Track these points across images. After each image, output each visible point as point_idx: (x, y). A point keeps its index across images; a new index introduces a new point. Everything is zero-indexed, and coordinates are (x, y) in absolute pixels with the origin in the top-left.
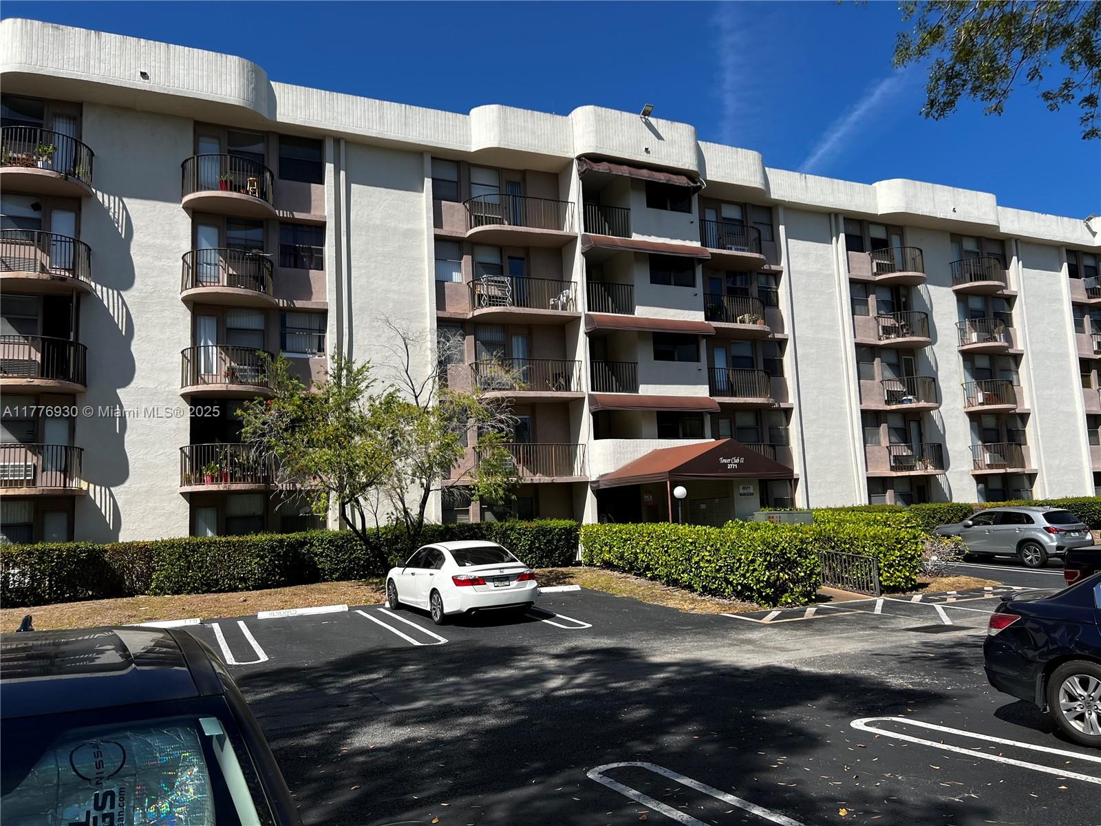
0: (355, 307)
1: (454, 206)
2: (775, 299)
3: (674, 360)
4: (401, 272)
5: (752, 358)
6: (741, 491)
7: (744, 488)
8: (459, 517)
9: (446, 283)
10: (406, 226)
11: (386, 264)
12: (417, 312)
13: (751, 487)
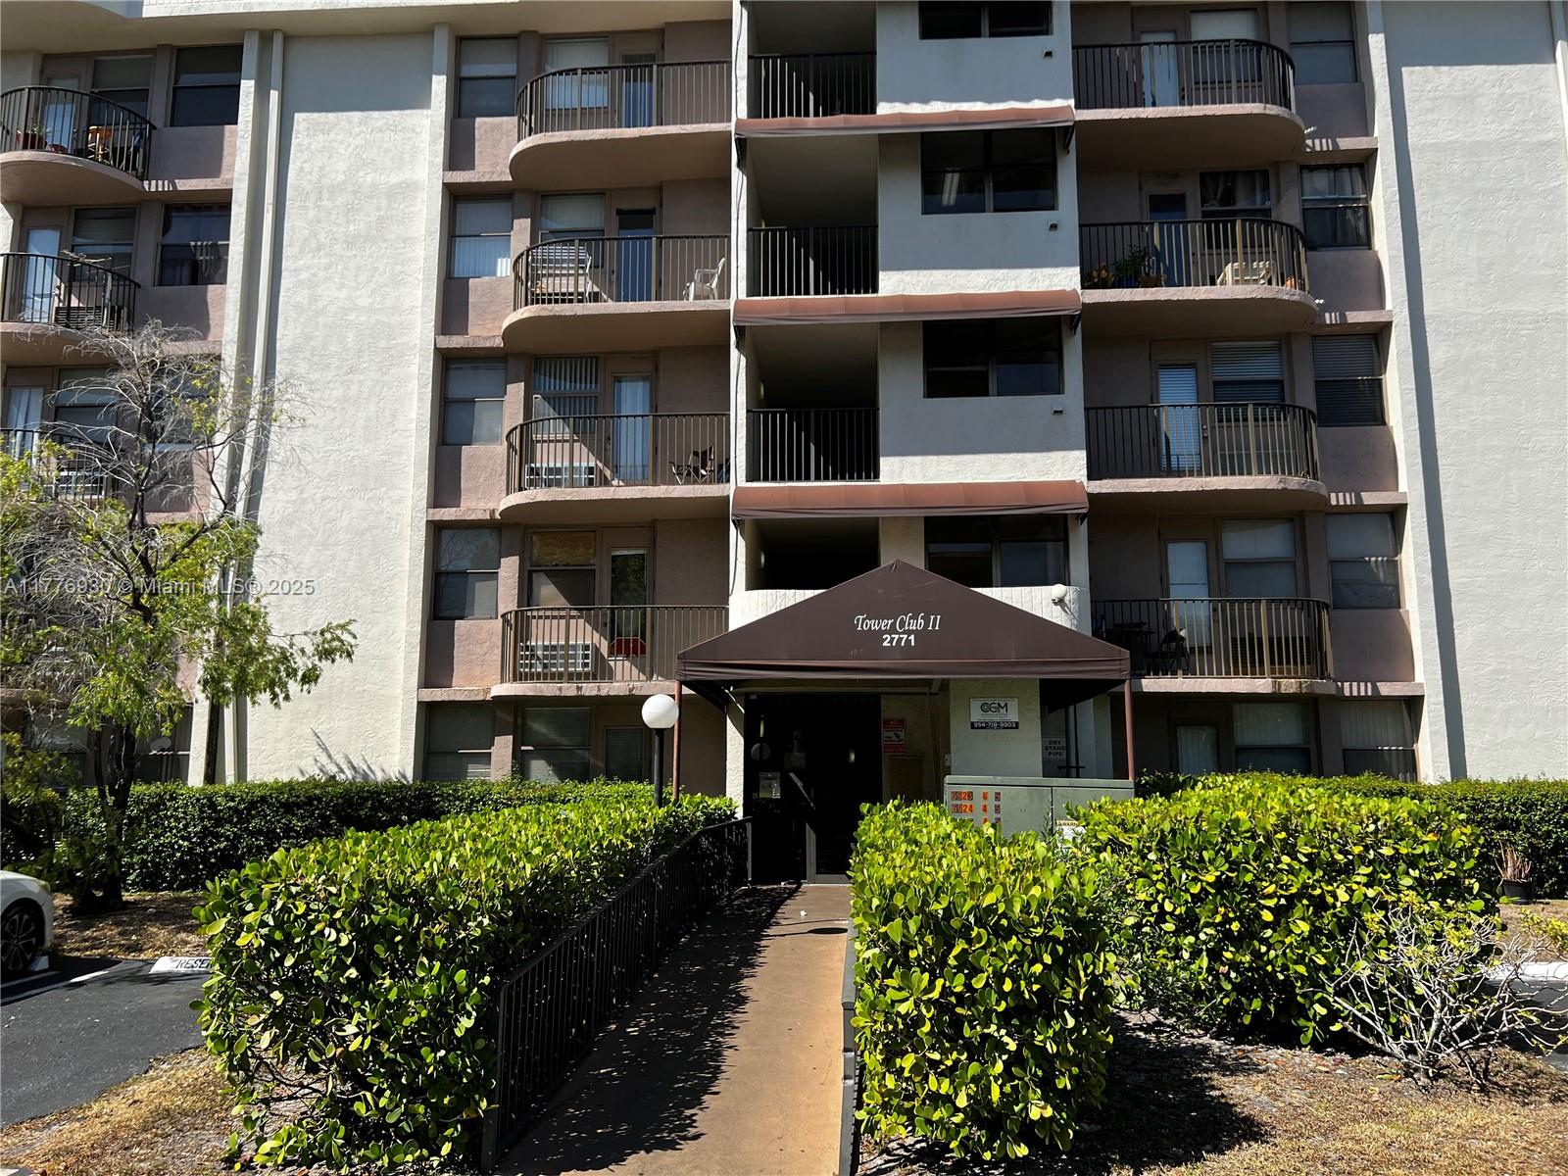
0: (281, 346)
1: (500, 125)
2: (1361, 224)
3: (986, 394)
4: (377, 269)
5: (1280, 383)
6: (977, 716)
7: (985, 708)
8: (472, 769)
9: (471, 280)
10: (394, 179)
11: (350, 258)
12: (403, 344)
13: (1013, 705)
